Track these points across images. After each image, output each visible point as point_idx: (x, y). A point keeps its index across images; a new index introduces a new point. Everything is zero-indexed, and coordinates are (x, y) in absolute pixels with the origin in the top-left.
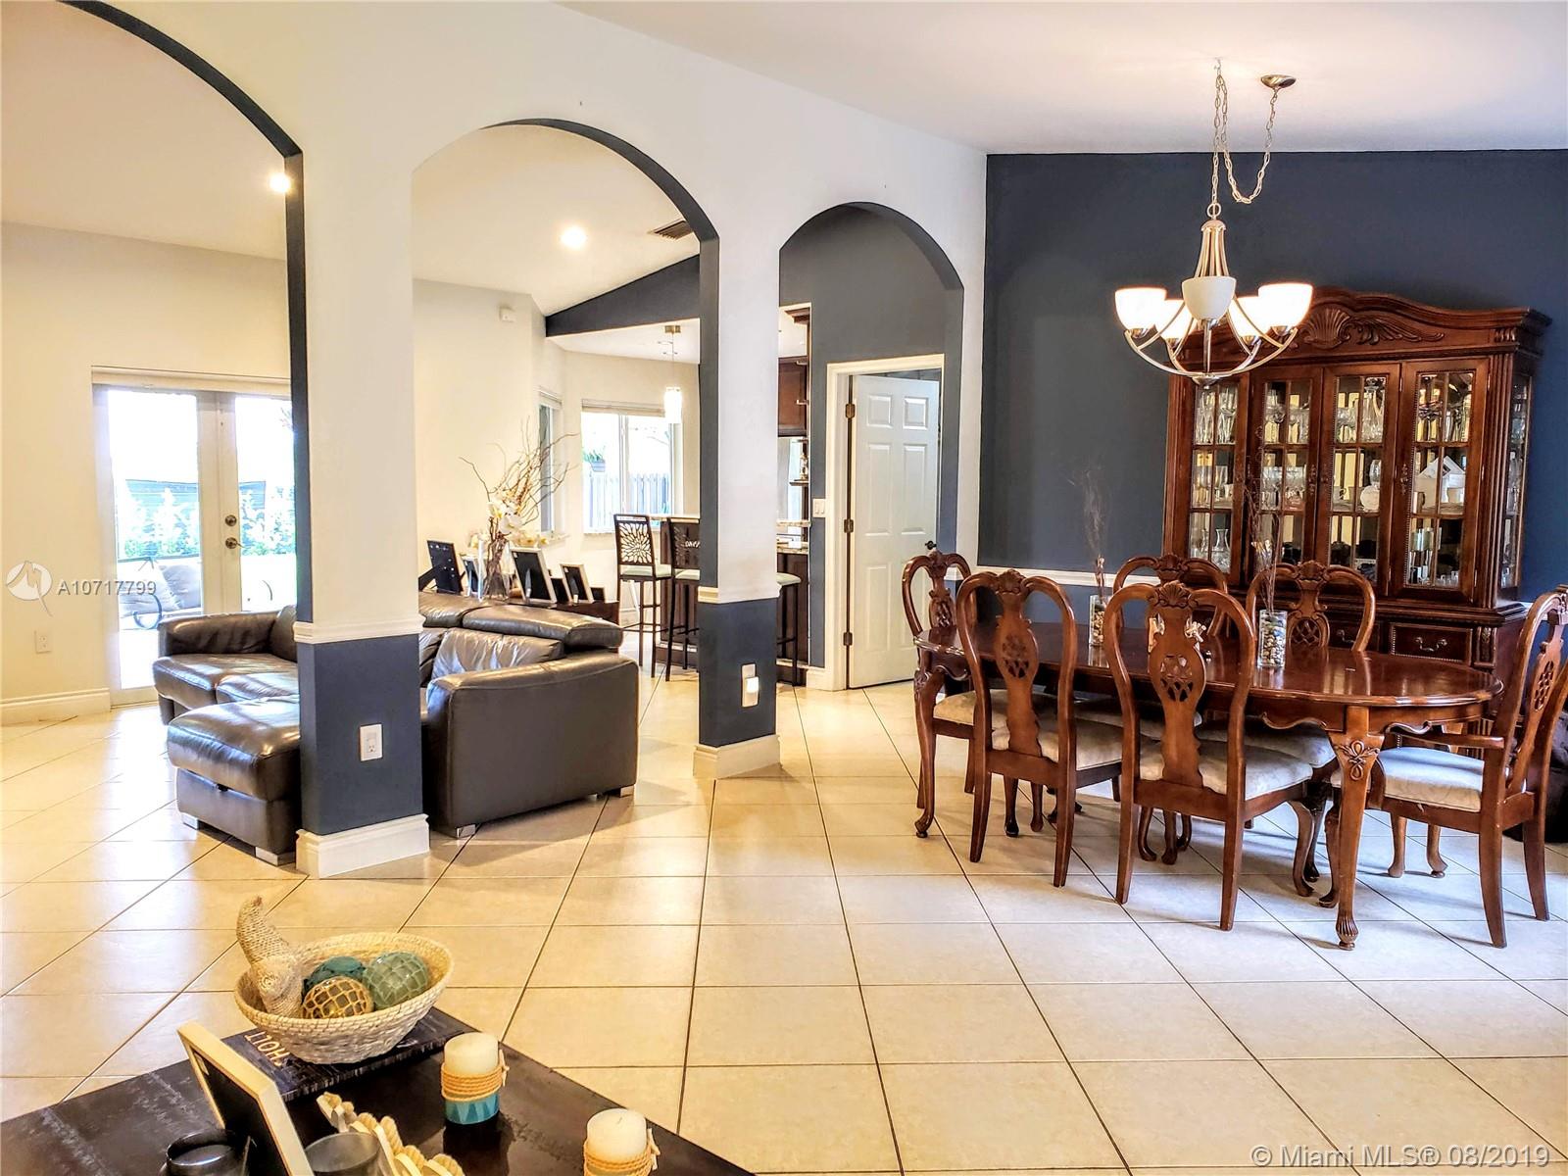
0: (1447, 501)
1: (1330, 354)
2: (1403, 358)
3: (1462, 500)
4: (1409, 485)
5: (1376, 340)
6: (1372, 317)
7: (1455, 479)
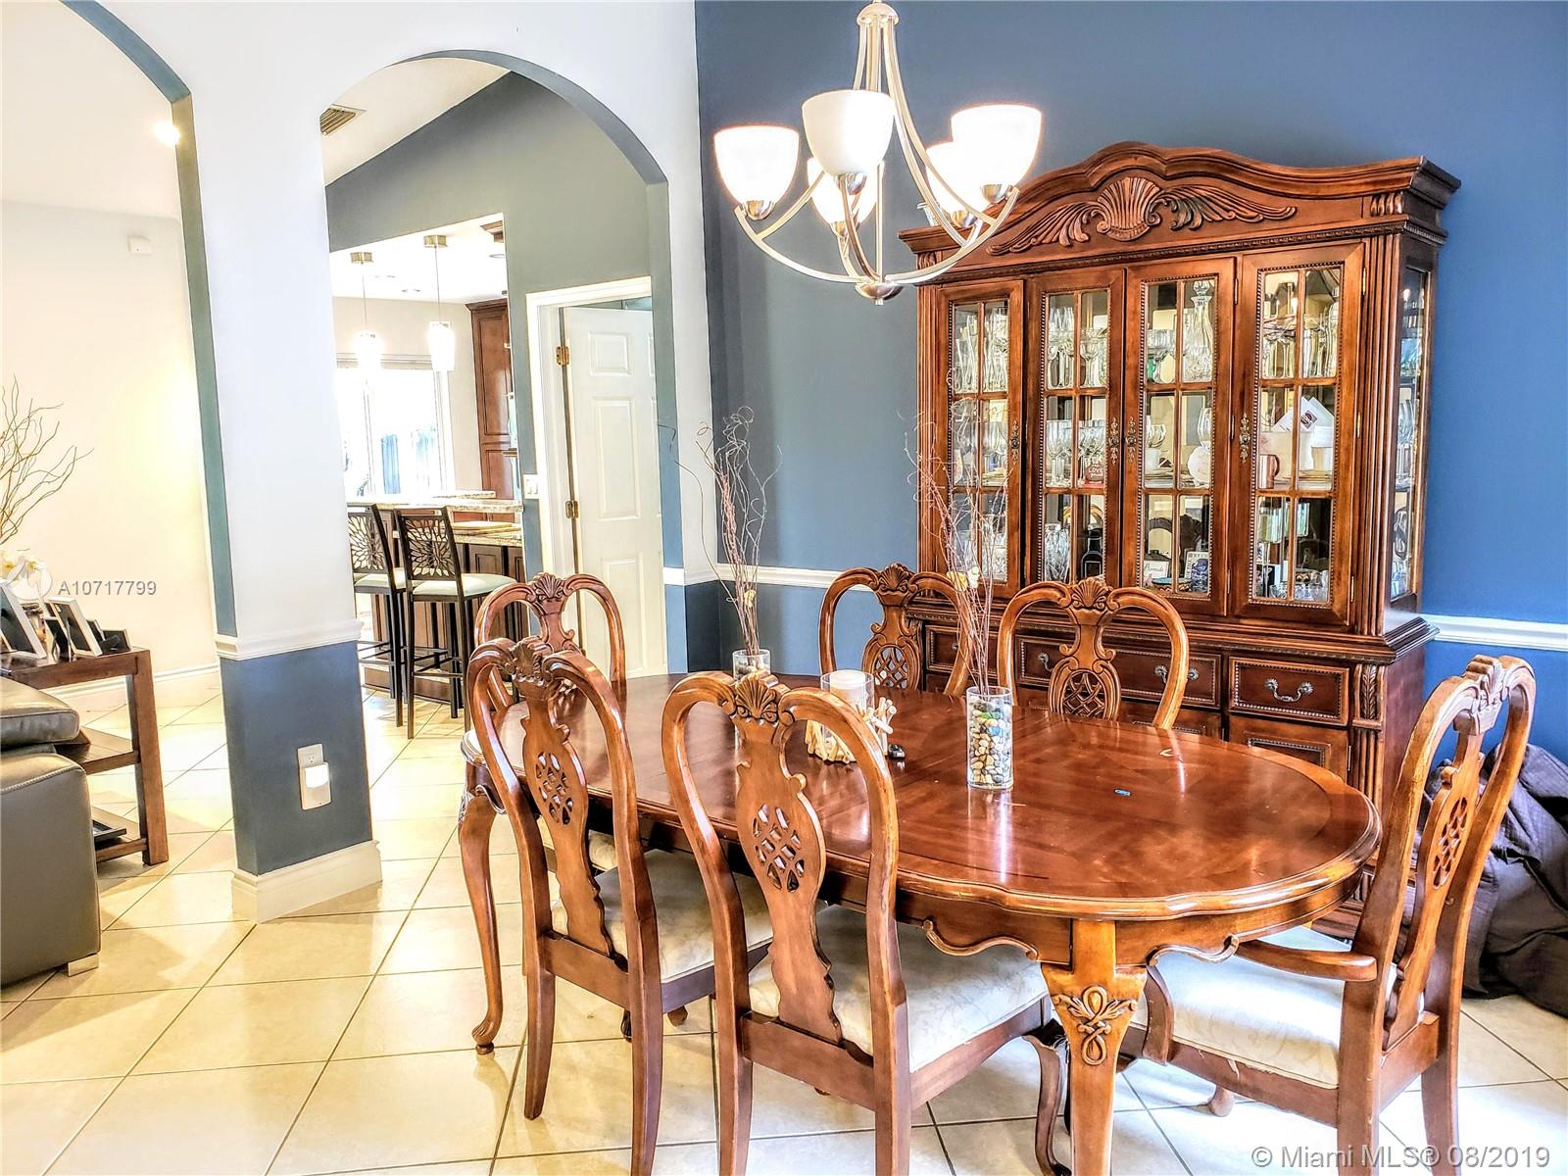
0: (1312, 467)
1: (1132, 248)
2: (1237, 249)
3: (1331, 467)
4: (1252, 445)
5: (1198, 221)
6: (1188, 188)
7: (1321, 433)
